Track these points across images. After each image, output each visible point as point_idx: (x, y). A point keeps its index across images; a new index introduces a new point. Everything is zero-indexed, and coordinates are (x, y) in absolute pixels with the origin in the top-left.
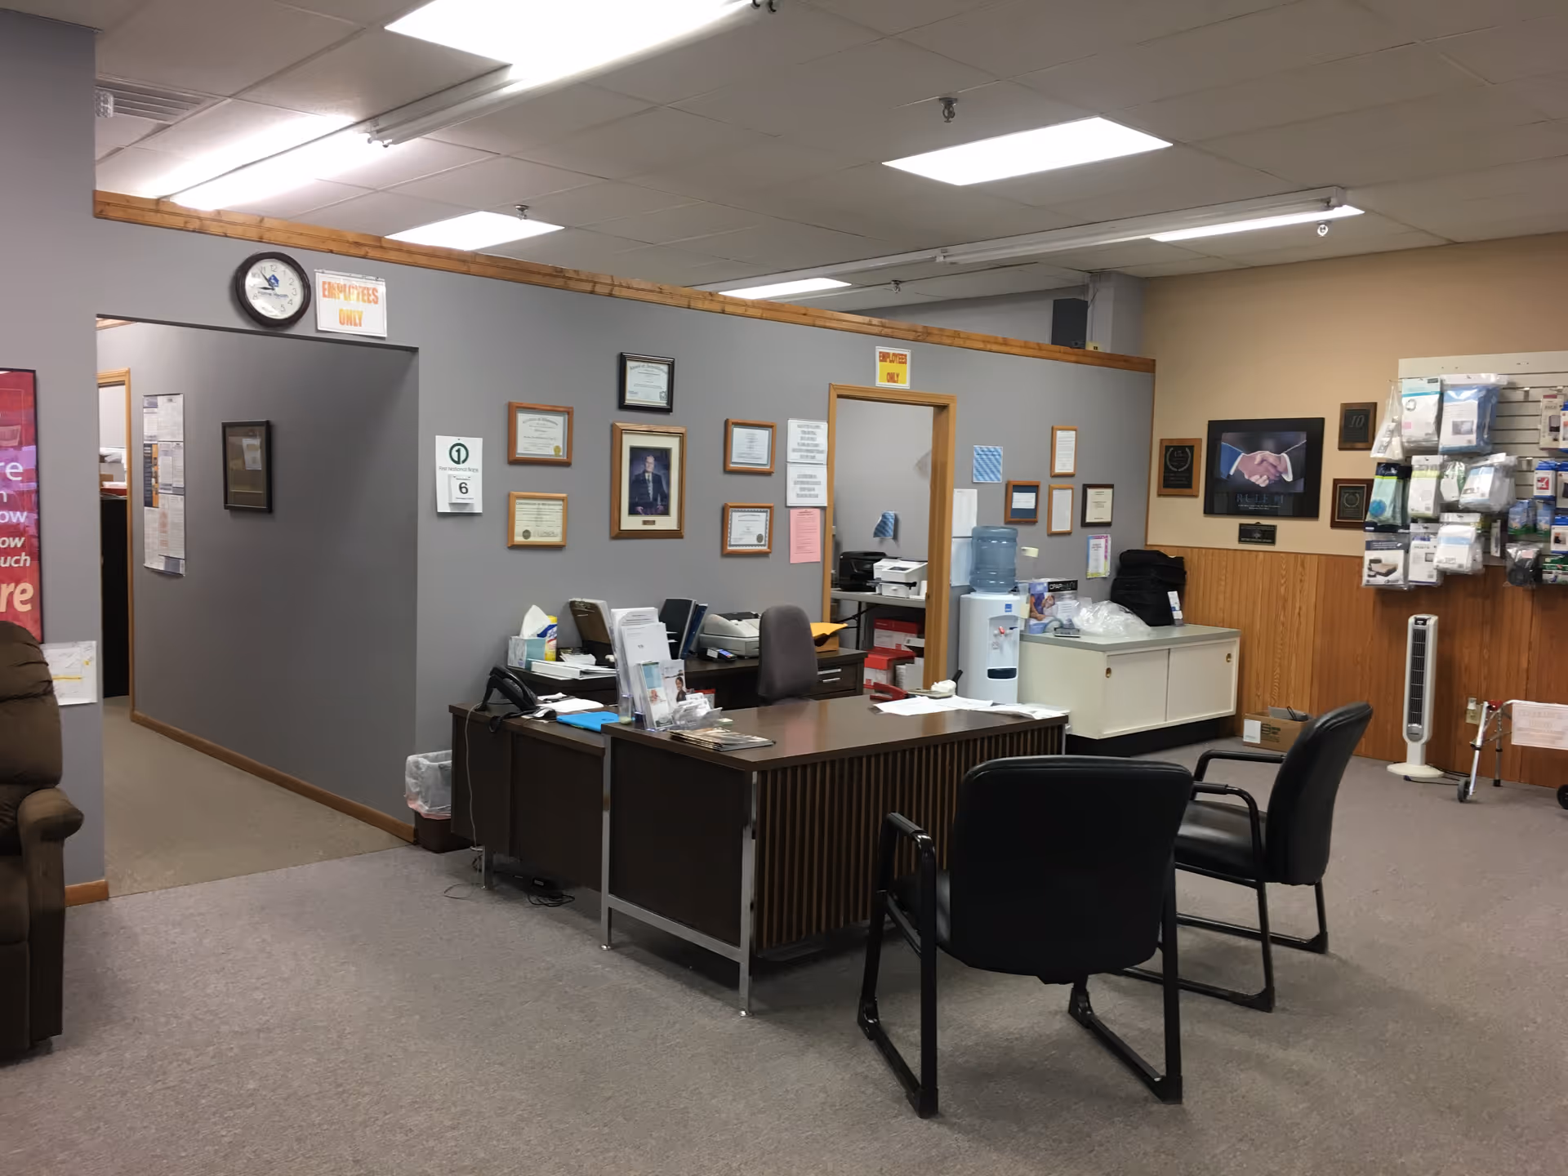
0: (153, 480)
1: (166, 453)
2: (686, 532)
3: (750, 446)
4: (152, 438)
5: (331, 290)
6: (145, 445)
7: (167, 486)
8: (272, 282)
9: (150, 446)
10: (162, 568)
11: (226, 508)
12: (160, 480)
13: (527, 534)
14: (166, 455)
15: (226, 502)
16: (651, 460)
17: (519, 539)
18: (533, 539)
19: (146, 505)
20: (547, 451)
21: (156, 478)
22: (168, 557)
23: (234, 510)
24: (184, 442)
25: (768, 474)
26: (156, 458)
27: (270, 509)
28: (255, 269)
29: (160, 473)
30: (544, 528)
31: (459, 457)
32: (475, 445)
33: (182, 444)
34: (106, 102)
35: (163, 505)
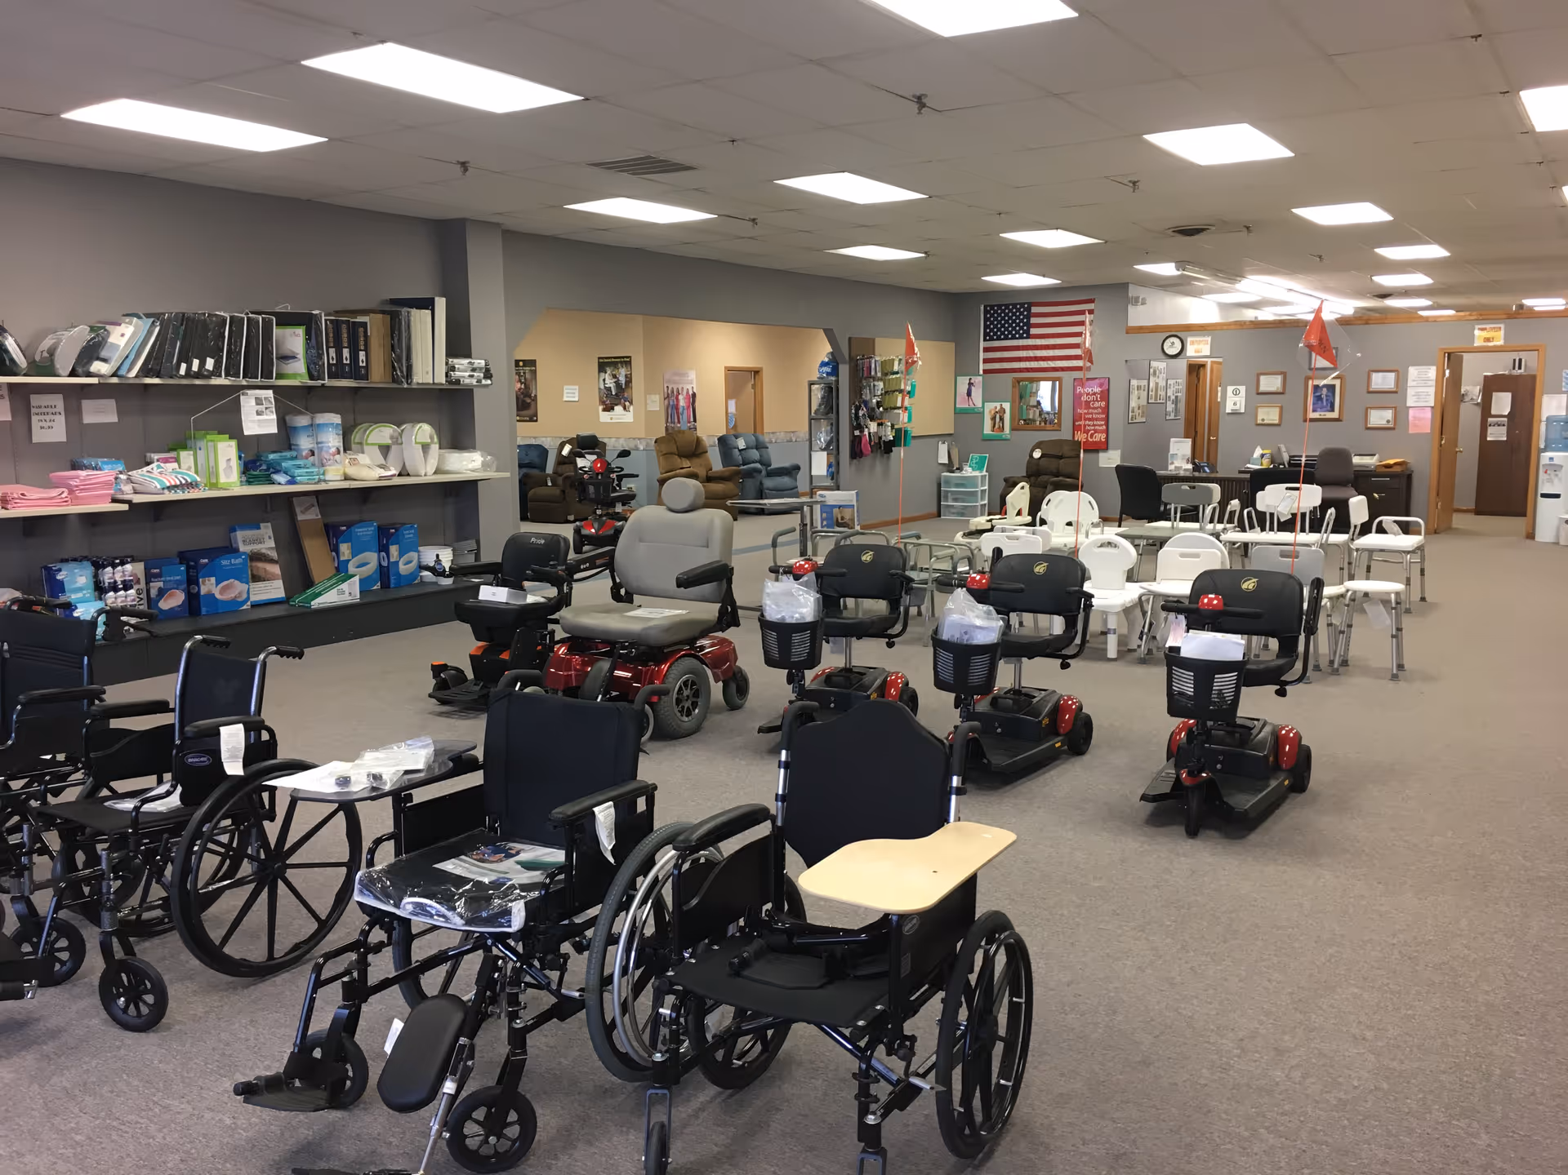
2: (1345, 418)
3: (1383, 381)
5: (1192, 343)
8: (1173, 343)
13: (1263, 420)
16: (1325, 390)
17: (1259, 422)
18: (1265, 422)
20: (1273, 389)
25: (1396, 392)
28: (1168, 341)
30: (1271, 418)
31: (1236, 393)
32: (1243, 389)
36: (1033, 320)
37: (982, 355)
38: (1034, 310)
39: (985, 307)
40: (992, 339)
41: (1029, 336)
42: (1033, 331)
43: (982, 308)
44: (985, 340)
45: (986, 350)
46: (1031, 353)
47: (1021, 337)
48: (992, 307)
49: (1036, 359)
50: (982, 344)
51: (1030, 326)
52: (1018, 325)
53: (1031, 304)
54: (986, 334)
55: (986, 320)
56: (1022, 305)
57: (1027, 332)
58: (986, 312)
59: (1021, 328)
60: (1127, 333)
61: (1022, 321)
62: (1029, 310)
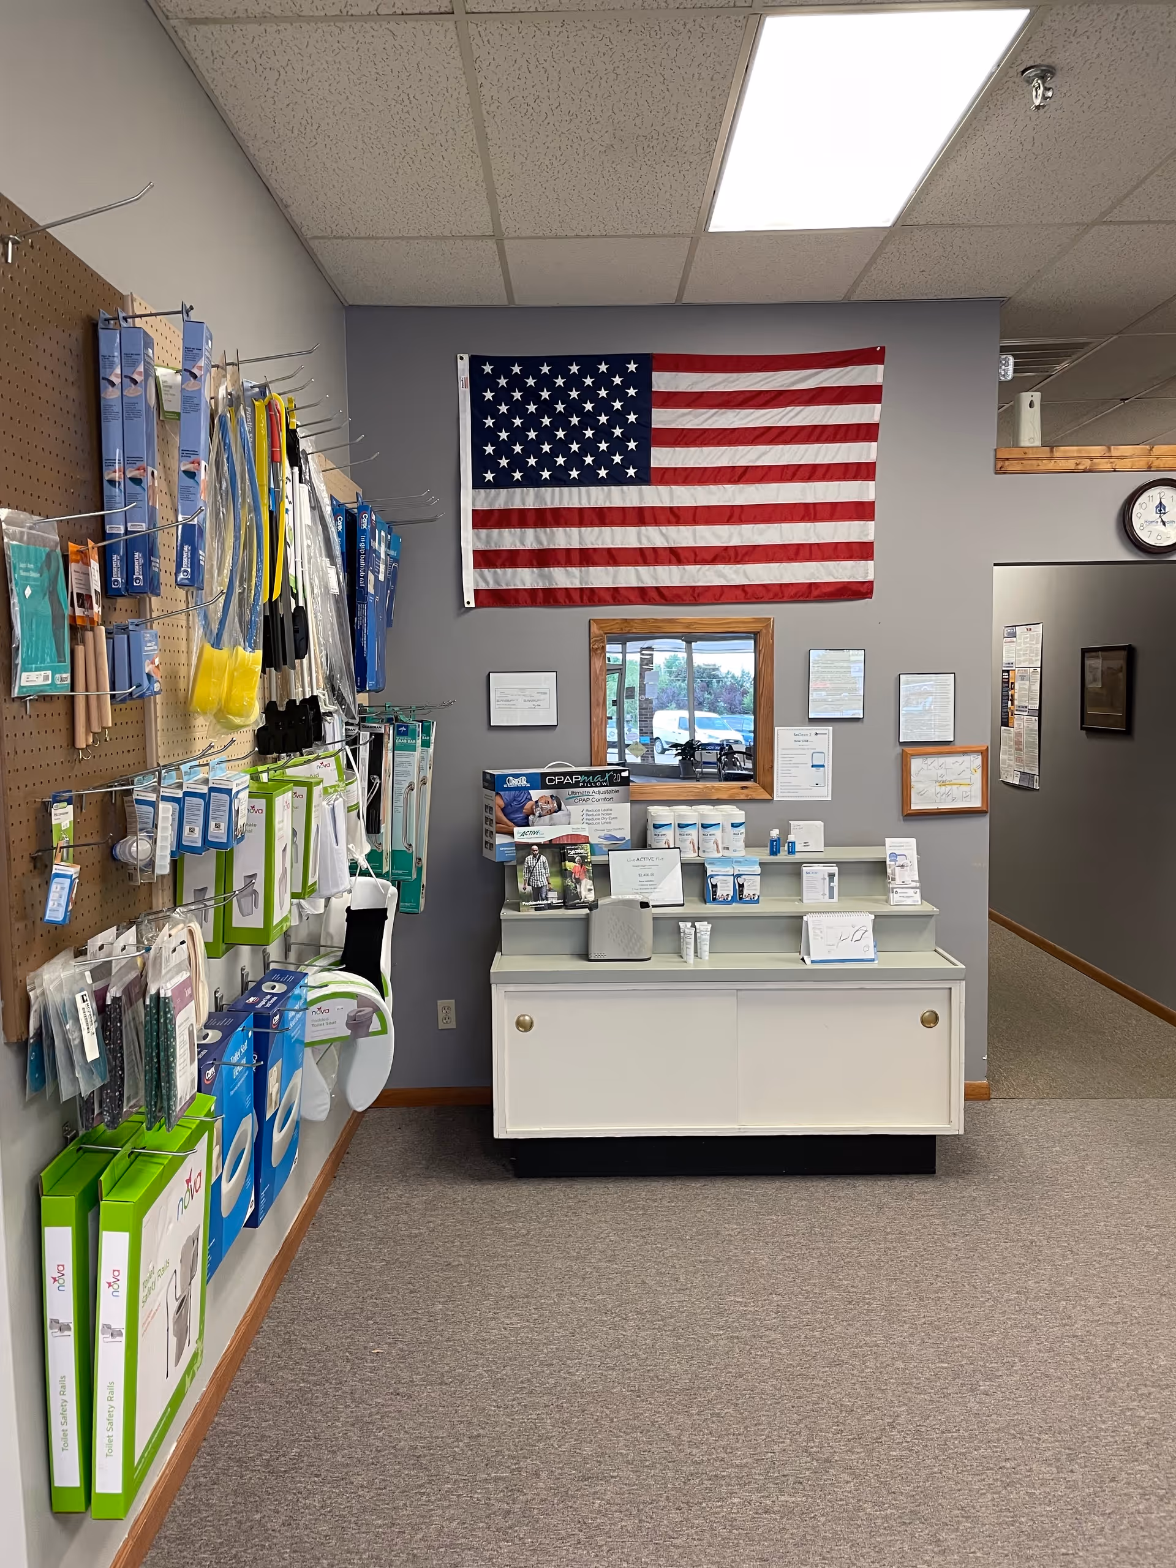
0: (1010, 702)
1: (1023, 678)
4: (1010, 664)
6: (1004, 671)
7: (1022, 708)
8: (1162, 508)
9: (1008, 671)
10: (1016, 782)
11: (1082, 728)
12: (1016, 703)
14: (1022, 679)
15: (1082, 722)
19: (1003, 725)
21: (1012, 701)
22: (1023, 773)
23: (1089, 731)
24: (1041, 667)
26: (1012, 683)
27: (1128, 732)
28: (1144, 497)
29: (1016, 697)
33: (1039, 669)
34: (1006, 364)
35: (1019, 725)
36: (662, 418)
37: (470, 540)
38: (663, 381)
39: (476, 363)
40: (503, 481)
41: (647, 476)
42: (662, 457)
43: (463, 366)
44: (479, 483)
45: (483, 519)
46: (654, 537)
47: (617, 478)
48: (502, 365)
49: (676, 556)
50: (469, 500)
51: (648, 436)
52: (604, 433)
53: (649, 363)
54: (481, 463)
55: (479, 408)
56: (617, 363)
57: (641, 459)
58: (478, 382)
59: (618, 445)
60: (1000, 471)
61: (618, 418)
62: (642, 380)
